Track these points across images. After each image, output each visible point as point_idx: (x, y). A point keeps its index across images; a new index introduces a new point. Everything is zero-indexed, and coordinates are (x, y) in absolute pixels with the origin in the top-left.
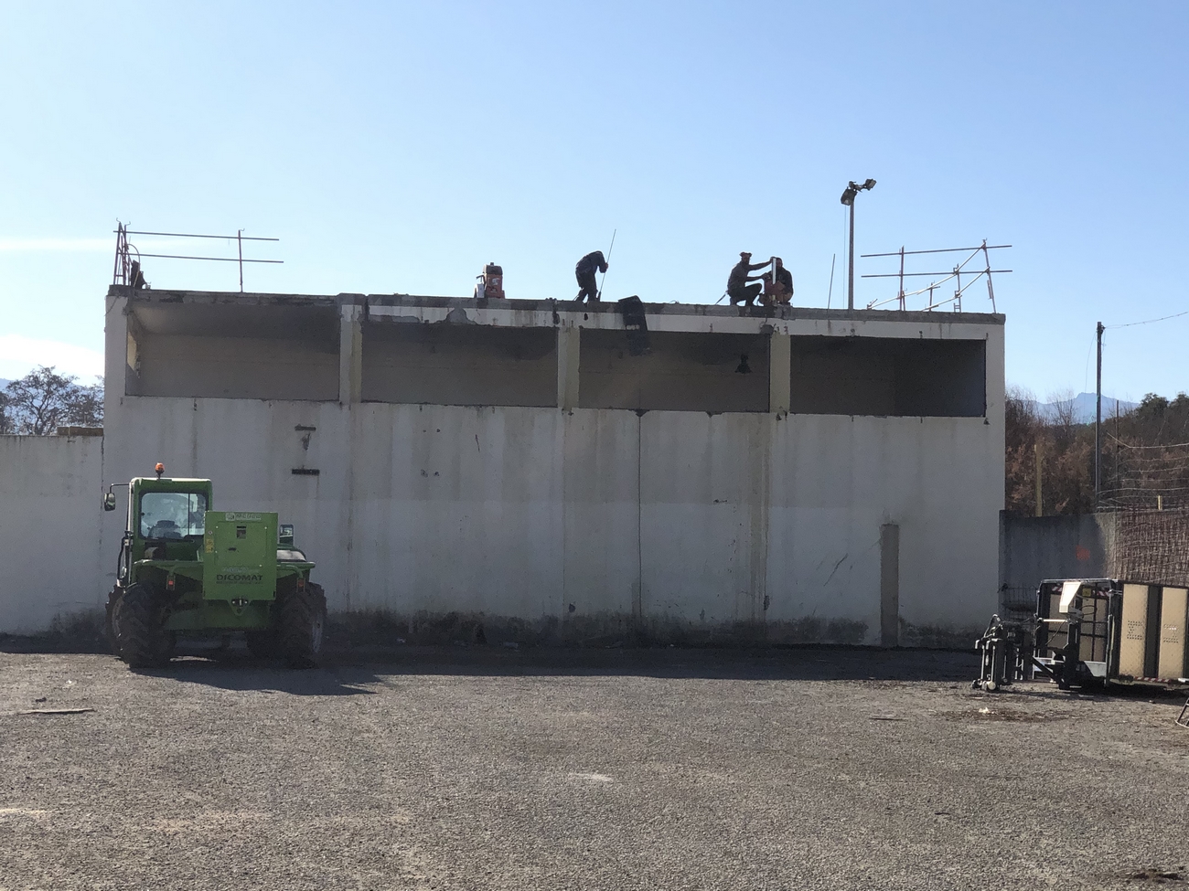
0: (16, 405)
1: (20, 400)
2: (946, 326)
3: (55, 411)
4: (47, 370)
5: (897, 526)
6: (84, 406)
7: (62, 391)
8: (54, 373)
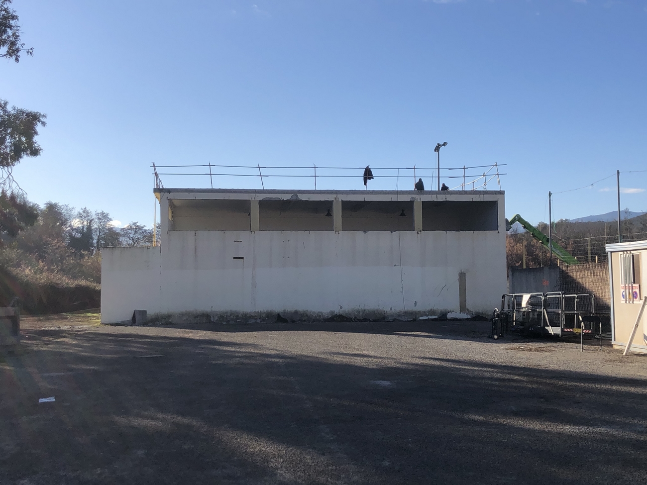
0: (124, 237)
1: (126, 235)
2: (482, 196)
3: (138, 238)
4: (135, 223)
5: (465, 273)
6: (148, 236)
7: (141, 231)
8: (138, 224)
